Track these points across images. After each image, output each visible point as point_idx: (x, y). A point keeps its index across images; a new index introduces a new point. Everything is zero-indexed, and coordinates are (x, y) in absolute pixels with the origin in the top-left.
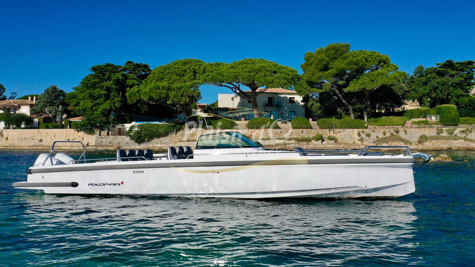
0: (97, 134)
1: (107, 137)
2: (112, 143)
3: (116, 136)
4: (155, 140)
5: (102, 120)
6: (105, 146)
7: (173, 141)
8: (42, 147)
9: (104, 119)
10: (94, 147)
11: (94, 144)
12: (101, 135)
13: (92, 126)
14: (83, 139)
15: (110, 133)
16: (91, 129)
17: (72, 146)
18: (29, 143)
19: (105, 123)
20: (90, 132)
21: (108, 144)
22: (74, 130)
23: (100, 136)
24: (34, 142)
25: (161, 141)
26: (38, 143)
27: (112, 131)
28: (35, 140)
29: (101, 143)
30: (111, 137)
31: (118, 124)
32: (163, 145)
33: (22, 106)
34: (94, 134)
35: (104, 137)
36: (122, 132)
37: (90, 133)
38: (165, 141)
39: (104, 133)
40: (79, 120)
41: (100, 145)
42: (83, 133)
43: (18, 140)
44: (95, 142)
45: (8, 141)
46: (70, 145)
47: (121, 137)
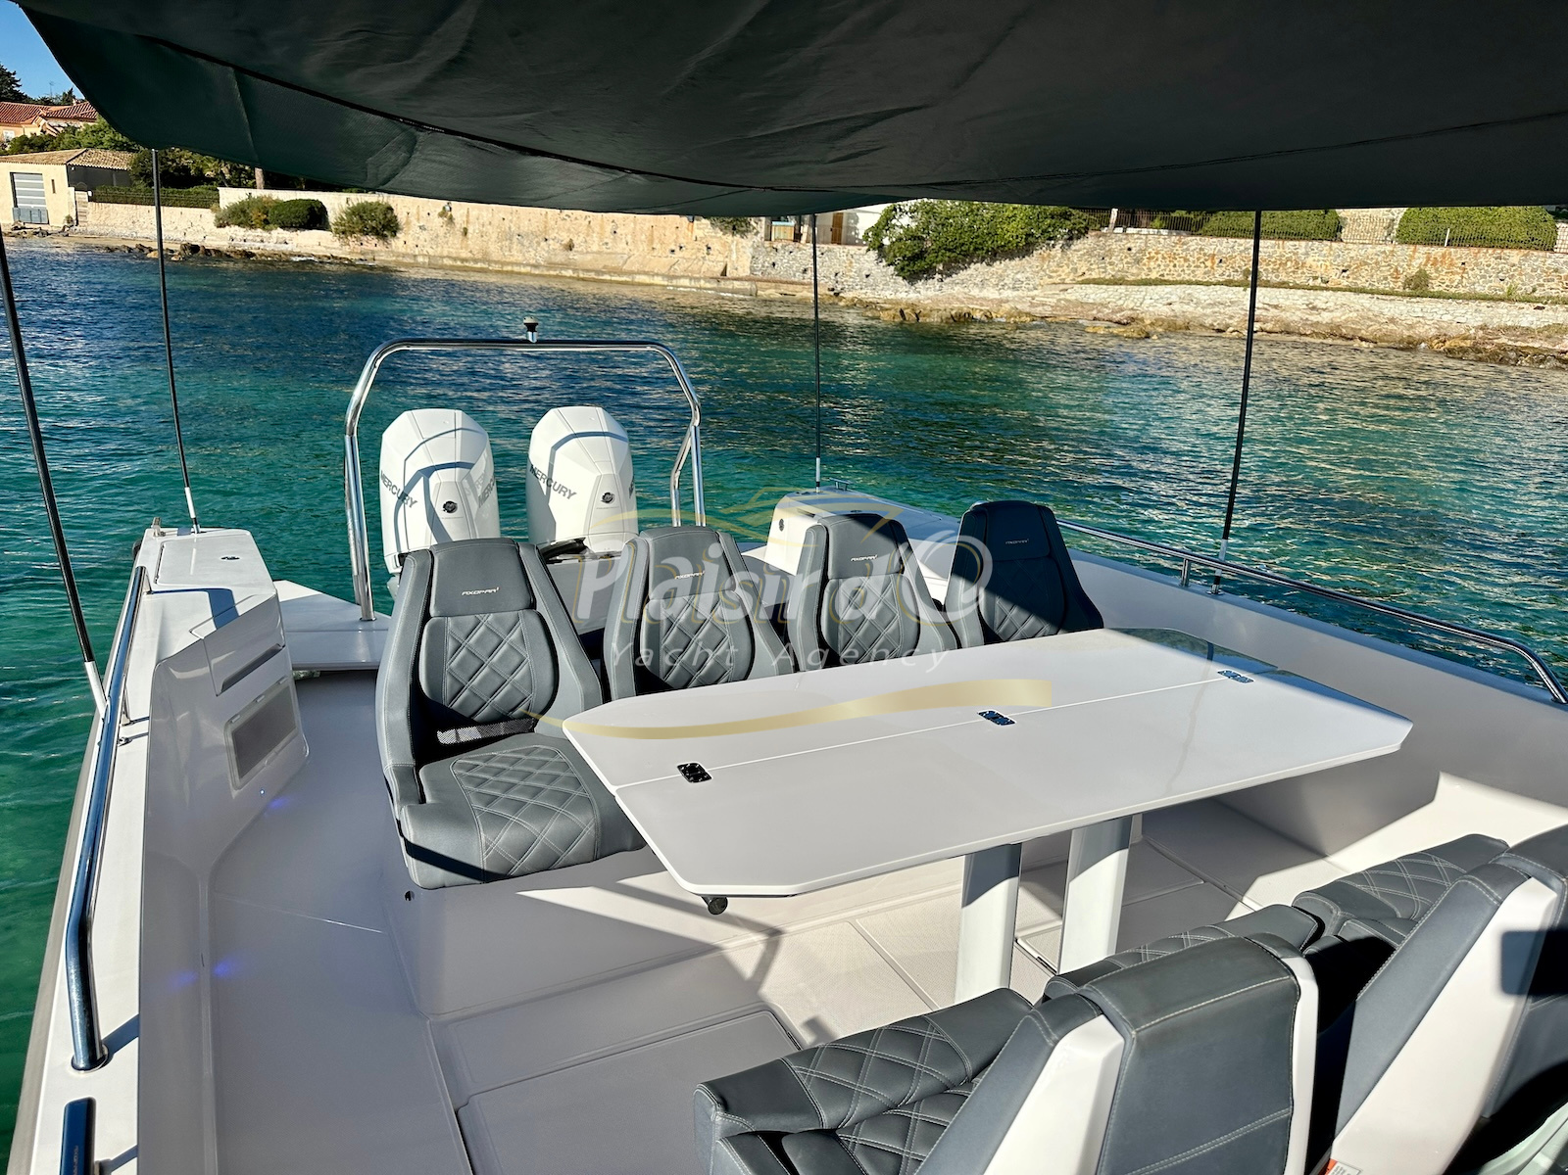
0: (757, 233)
1: (792, 246)
2: (809, 273)
3: (825, 247)
4: (976, 270)
6: (787, 283)
7: (1050, 277)
8: (574, 270)
10: (747, 285)
11: (745, 271)
12: (773, 239)
14: (709, 248)
15: (805, 230)
17: (672, 274)
18: (533, 253)
20: (735, 222)
21: (795, 275)
23: (767, 244)
24: (548, 253)
25: (1001, 278)
26: (561, 257)
27: (810, 226)
28: (551, 242)
29: (770, 270)
30: (807, 249)
32: (1007, 293)
34: (747, 231)
35: (783, 247)
36: (843, 230)
37: (734, 229)
38: (1019, 276)
39: (784, 228)
41: (765, 278)
42: (710, 226)
43: (499, 240)
44: (748, 264)
45: (469, 242)
46: (664, 271)
47: (846, 251)
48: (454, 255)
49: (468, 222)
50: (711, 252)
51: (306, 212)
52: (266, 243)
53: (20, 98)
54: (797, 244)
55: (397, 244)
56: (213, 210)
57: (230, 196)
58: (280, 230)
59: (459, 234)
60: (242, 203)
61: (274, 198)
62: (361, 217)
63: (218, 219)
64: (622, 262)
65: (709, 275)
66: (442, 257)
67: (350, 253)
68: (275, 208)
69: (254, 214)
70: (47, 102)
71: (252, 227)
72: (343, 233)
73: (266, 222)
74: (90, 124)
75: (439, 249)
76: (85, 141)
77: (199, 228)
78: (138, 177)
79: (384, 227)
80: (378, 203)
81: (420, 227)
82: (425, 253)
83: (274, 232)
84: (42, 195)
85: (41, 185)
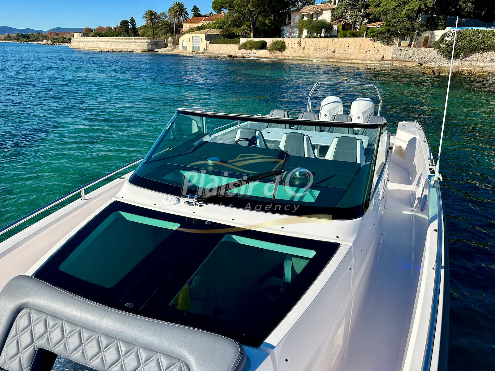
0: (396, 44)
1: (407, 48)
2: (412, 58)
3: (419, 48)
4: (476, 55)
5: (405, 25)
6: (403, 61)
8: (334, 59)
9: (408, 24)
10: (389, 62)
11: (390, 58)
12: (401, 46)
13: (391, 35)
14: (378, 50)
15: (413, 43)
16: (390, 38)
17: (365, 59)
18: (323, 54)
19: (409, 29)
20: (388, 41)
21: (407, 59)
22: (369, 39)
23: (399, 48)
24: (327, 54)
25: (485, 58)
26: (331, 55)
27: (415, 41)
28: (328, 50)
29: (398, 57)
30: (413, 49)
31: (426, 31)
33: (324, 11)
34: (393, 44)
35: (404, 49)
36: (428, 43)
37: (388, 44)
39: (405, 43)
40: (378, 26)
41: (396, 60)
42: (380, 43)
43: (313, 50)
44: (391, 55)
45: (305, 52)
46: (362, 58)
47: (427, 50)
48: (300, 56)
49: (305, 45)
50: (379, 51)
51: (261, 44)
52: (250, 54)
53: (200, 15)
54: (409, 48)
55: (285, 53)
56: (238, 45)
57: (243, 40)
58: (254, 50)
59: (302, 49)
60: (245, 42)
61: (254, 41)
62: (276, 45)
63: (239, 47)
64: (349, 56)
65: (377, 59)
66: (296, 57)
67: (272, 56)
68: (253, 44)
69: (248, 45)
70: (205, 16)
71: (247, 49)
72: (270, 50)
73: (251, 48)
74: (214, 21)
75: (296, 54)
76: (212, 27)
77: (235, 50)
78: (222, 36)
79: (282, 48)
80: (281, 41)
81: (292, 48)
82: (292, 55)
83: (253, 51)
84: (199, 42)
85: (199, 40)
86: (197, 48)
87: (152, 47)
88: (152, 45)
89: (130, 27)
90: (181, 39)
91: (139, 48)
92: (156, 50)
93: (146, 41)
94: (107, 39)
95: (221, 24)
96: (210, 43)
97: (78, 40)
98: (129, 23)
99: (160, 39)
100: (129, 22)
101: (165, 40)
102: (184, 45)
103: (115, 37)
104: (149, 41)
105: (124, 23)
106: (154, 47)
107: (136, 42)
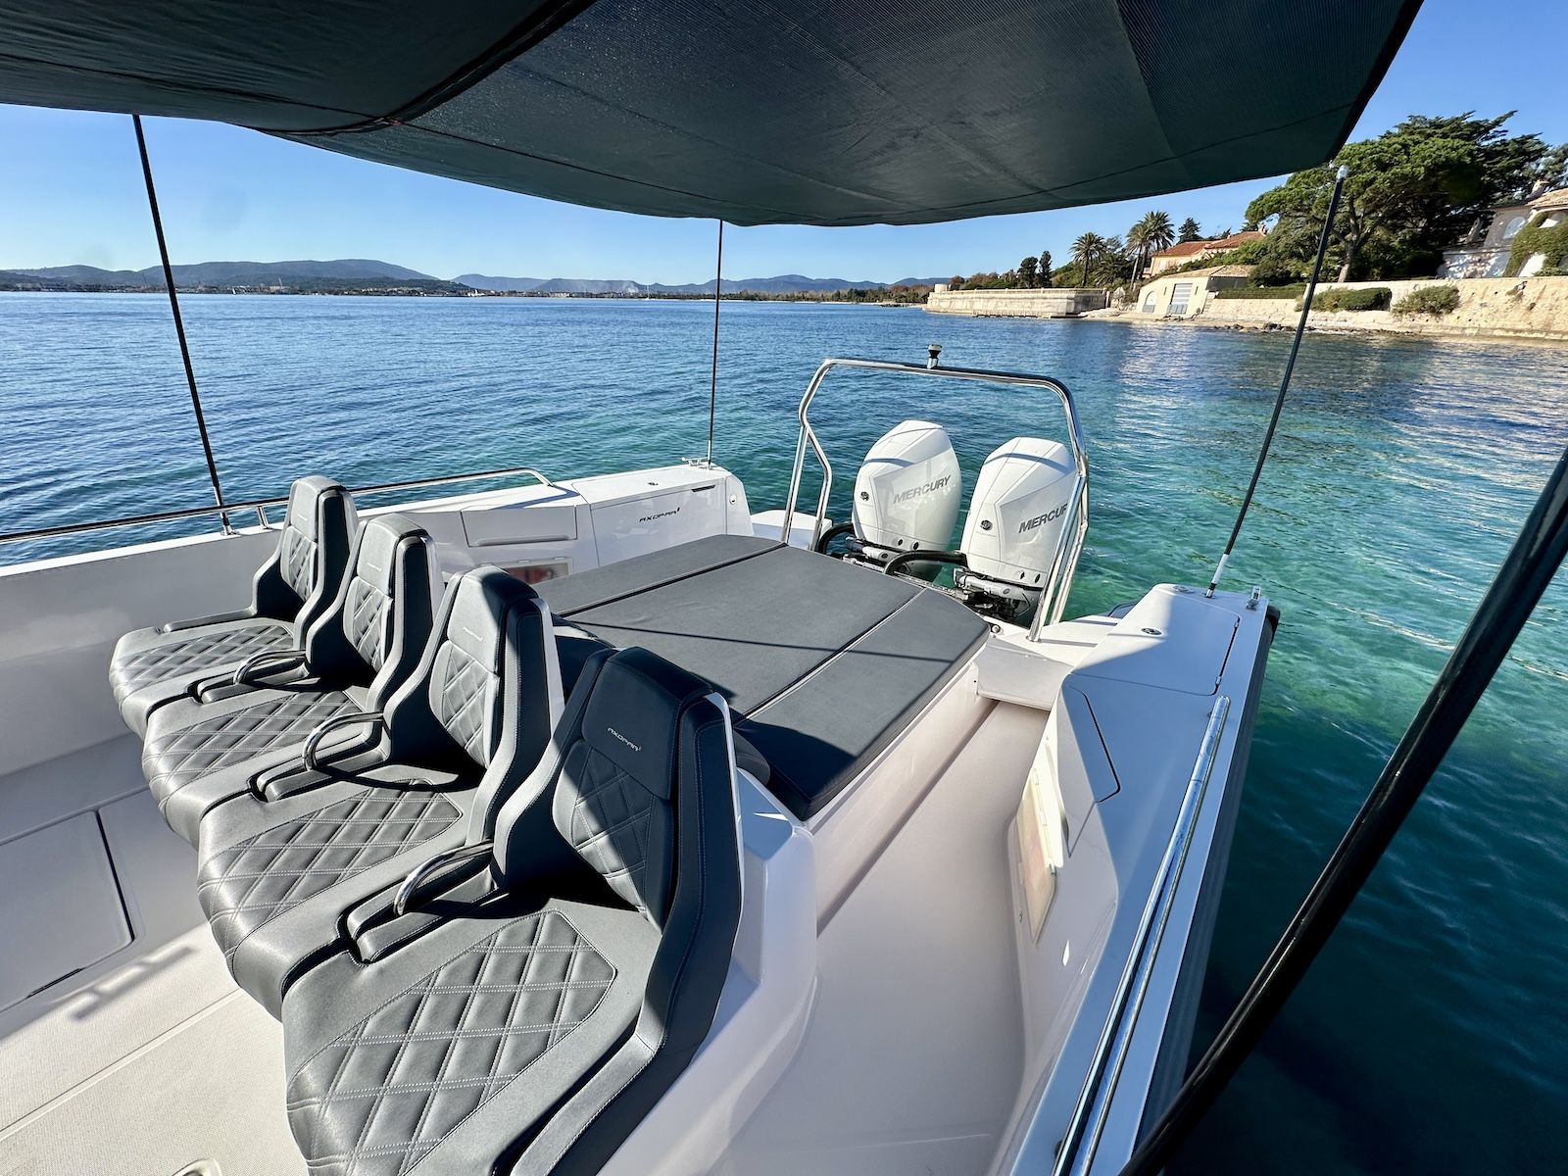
45: (1533, 315)
48: (1509, 327)
49: (1539, 298)
51: (1371, 298)
52: (1329, 322)
53: (1197, 238)
55: (1449, 320)
56: (1297, 299)
58: (1344, 312)
59: (1523, 308)
60: (1322, 294)
61: (1350, 289)
62: (1423, 299)
63: (1298, 305)
66: (1493, 329)
67: (1400, 327)
68: (1347, 296)
70: (1211, 239)
71: (1323, 310)
72: (1400, 312)
73: (1336, 306)
74: (1234, 250)
75: (1495, 321)
76: (1226, 261)
77: (1282, 312)
78: (1252, 281)
79: (1442, 306)
80: (1445, 287)
81: (1481, 305)
82: (1476, 325)
83: (1339, 314)
84: (1188, 296)
85: (1189, 291)
86: (1179, 309)
87: (1075, 307)
88: (1077, 303)
89: (1037, 271)
90: (1144, 291)
91: (1049, 309)
92: (1082, 314)
93: (1066, 295)
94: (991, 293)
95: (1252, 253)
96: (1216, 297)
97: (939, 297)
98: (1038, 263)
99: (1096, 292)
100: (1039, 259)
101: (1108, 293)
102: (1149, 303)
103: (1007, 290)
104: (1073, 295)
105: (1029, 264)
106: (1080, 307)
107: (1045, 298)
